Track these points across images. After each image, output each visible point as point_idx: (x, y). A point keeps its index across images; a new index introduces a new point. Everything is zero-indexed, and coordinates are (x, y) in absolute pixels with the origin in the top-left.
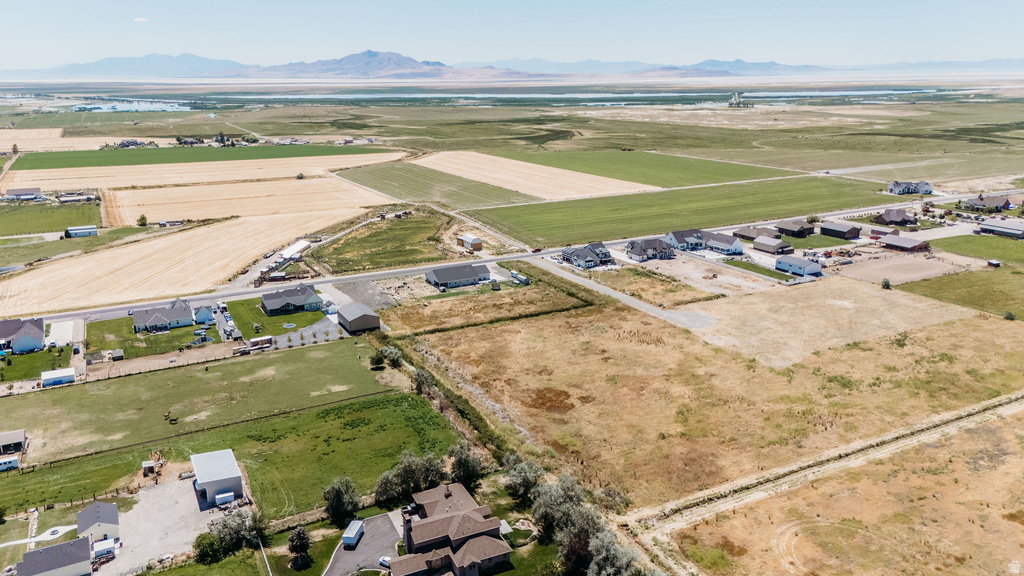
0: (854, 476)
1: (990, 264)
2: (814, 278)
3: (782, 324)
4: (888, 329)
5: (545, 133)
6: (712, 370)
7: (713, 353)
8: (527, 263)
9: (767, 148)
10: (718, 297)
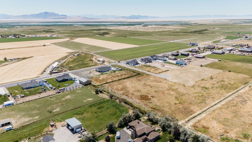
0: (220, 108)
1: (219, 60)
2: (185, 65)
3: (185, 76)
4: (207, 75)
5: (102, 33)
6: (177, 87)
7: (174, 84)
8: (118, 65)
9: (157, 36)
10: (167, 71)
